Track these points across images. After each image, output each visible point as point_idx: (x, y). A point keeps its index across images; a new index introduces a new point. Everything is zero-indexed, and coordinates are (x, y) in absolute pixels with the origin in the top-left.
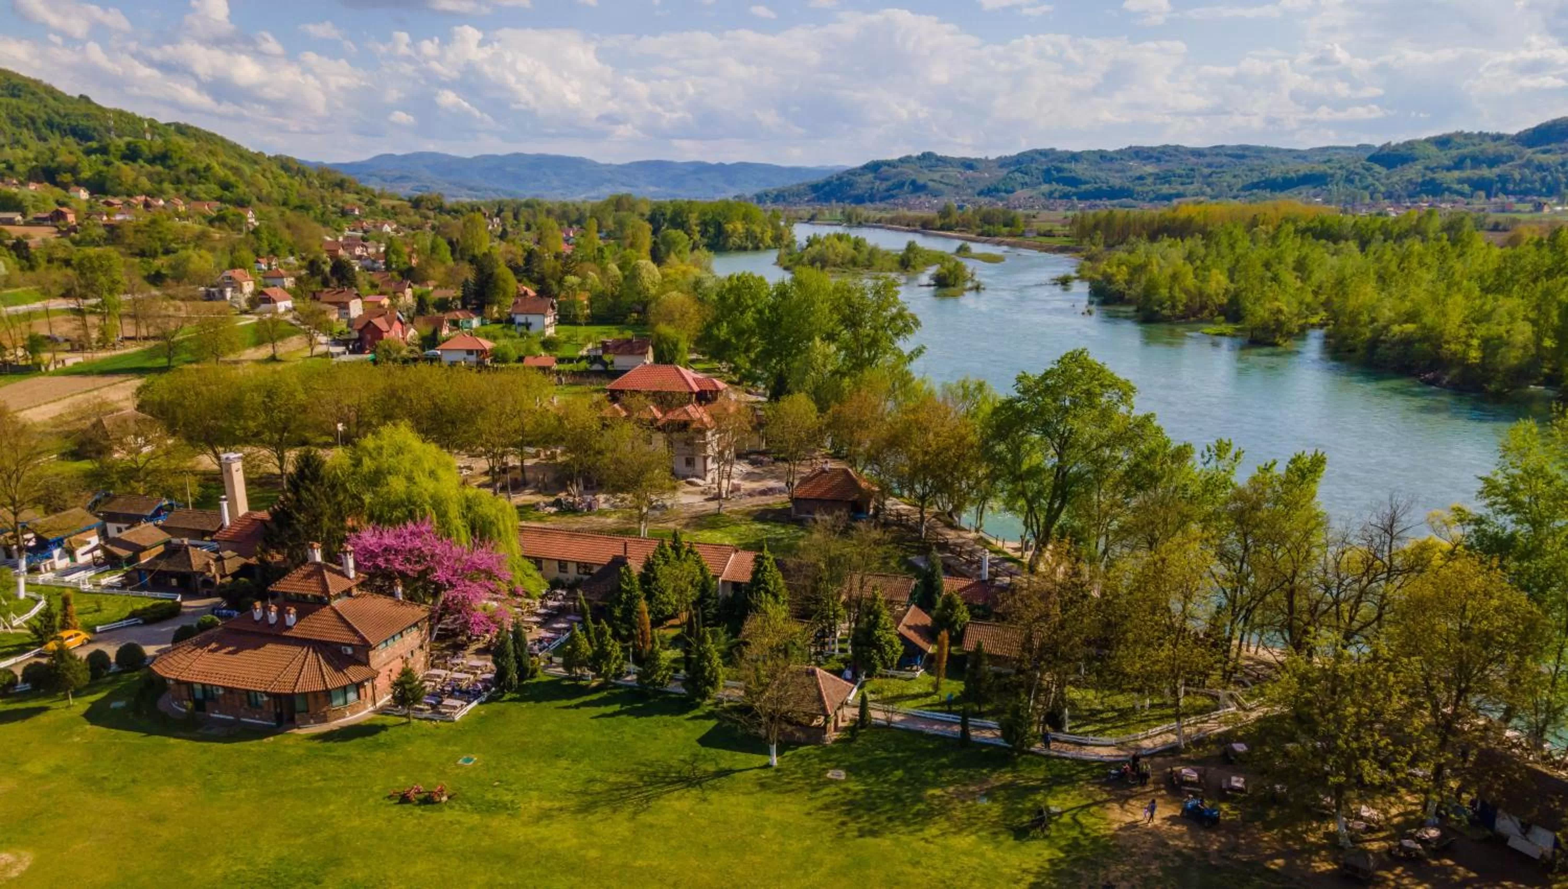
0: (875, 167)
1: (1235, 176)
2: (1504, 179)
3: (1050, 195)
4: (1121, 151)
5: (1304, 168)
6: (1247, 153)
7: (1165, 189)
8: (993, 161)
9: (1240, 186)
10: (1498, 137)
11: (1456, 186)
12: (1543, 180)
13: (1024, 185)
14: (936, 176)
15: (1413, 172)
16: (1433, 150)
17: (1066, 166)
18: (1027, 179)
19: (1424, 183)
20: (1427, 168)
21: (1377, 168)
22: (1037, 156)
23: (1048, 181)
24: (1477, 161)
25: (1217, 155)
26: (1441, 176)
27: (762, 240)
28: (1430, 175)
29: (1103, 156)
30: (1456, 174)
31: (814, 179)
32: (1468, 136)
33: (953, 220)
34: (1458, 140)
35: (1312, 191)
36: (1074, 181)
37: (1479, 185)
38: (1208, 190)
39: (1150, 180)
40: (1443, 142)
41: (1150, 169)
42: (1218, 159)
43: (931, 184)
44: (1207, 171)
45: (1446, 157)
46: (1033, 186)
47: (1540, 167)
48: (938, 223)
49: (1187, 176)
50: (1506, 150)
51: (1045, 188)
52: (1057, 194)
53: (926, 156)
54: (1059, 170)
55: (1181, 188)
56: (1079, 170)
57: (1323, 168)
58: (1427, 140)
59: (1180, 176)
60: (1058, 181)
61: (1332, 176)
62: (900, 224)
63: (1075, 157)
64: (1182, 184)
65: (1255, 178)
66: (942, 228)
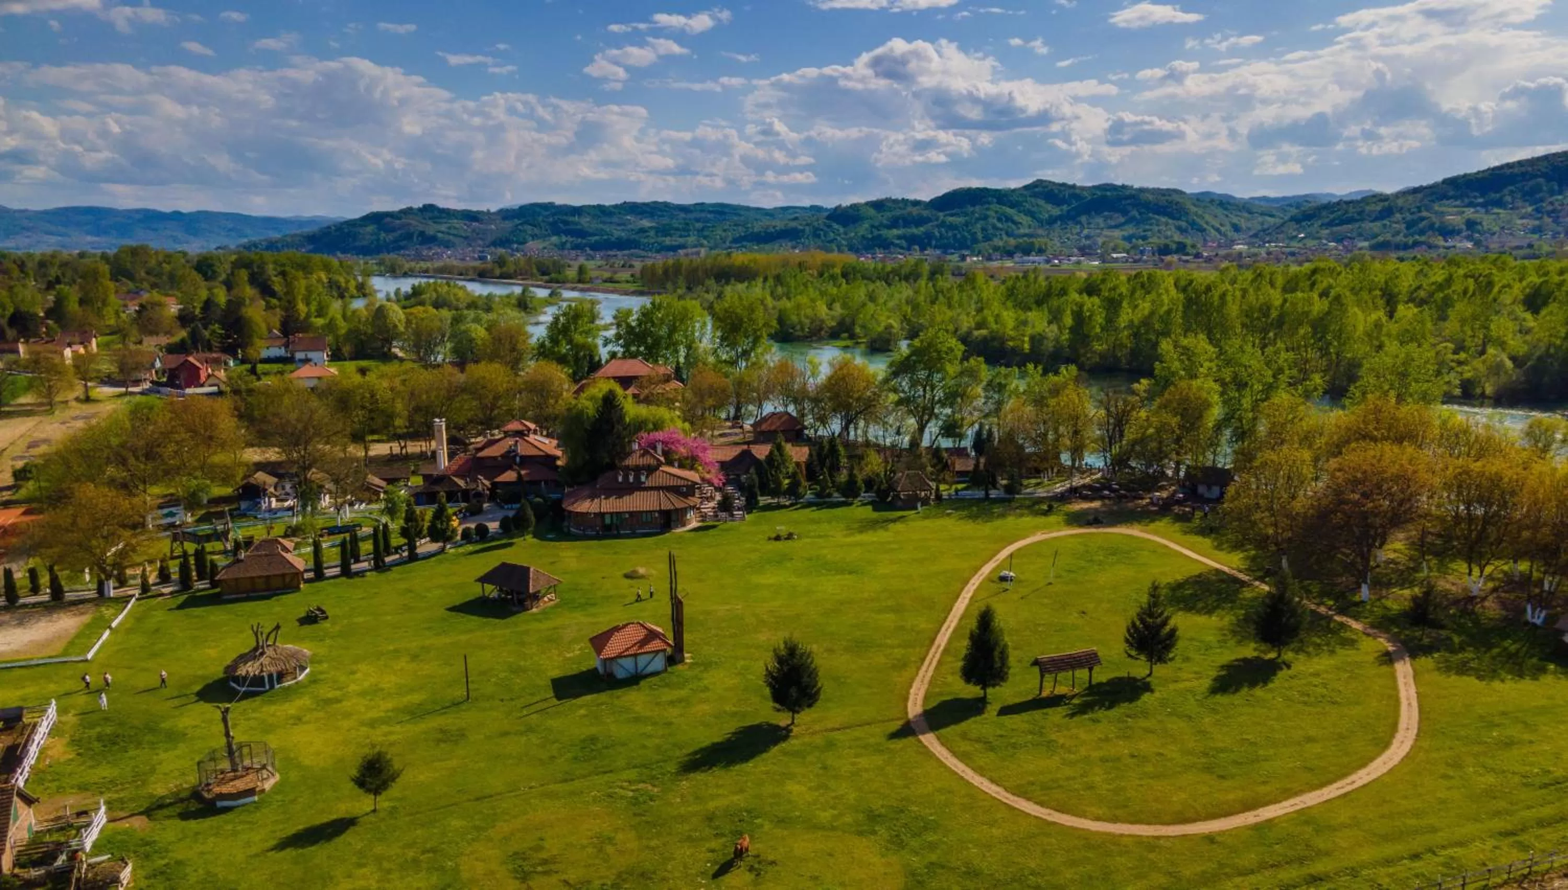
0: (376, 218)
1: (725, 231)
2: (929, 236)
3: (562, 246)
4: (616, 206)
5: (779, 224)
6: (727, 210)
7: (668, 241)
8: (494, 214)
9: (730, 239)
10: (916, 203)
11: (897, 242)
12: (955, 235)
13: (534, 237)
14: (443, 228)
15: (863, 229)
16: (872, 212)
17: (571, 219)
18: (536, 231)
19: (873, 239)
20: (872, 226)
21: (836, 226)
22: (538, 209)
23: (557, 232)
24: (908, 221)
25: (702, 211)
26: (885, 232)
27: (347, 289)
28: (876, 233)
29: (601, 211)
30: (895, 232)
31: (307, 230)
32: (895, 201)
33: (511, 268)
34: (889, 204)
35: (790, 244)
36: (582, 234)
37: (912, 241)
38: (705, 242)
39: (652, 233)
40: (878, 205)
41: (646, 223)
42: (703, 215)
43: (440, 235)
44: (699, 225)
45: (884, 217)
46: (544, 237)
47: (952, 227)
48: (498, 272)
49: (684, 230)
50: (926, 213)
51: (554, 239)
52: (568, 245)
53: (429, 209)
54: (566, 223)
55: (682, 240)
56: (584, 222)
57: (793, 224)
58: (867, 204)
59: (677, 229)
60: (568, 233)
61: (803, 231)
62: (450, 273)
63: (577, 211)
64: (681, 236)
65: (741, 231)
66: (502, 276)
